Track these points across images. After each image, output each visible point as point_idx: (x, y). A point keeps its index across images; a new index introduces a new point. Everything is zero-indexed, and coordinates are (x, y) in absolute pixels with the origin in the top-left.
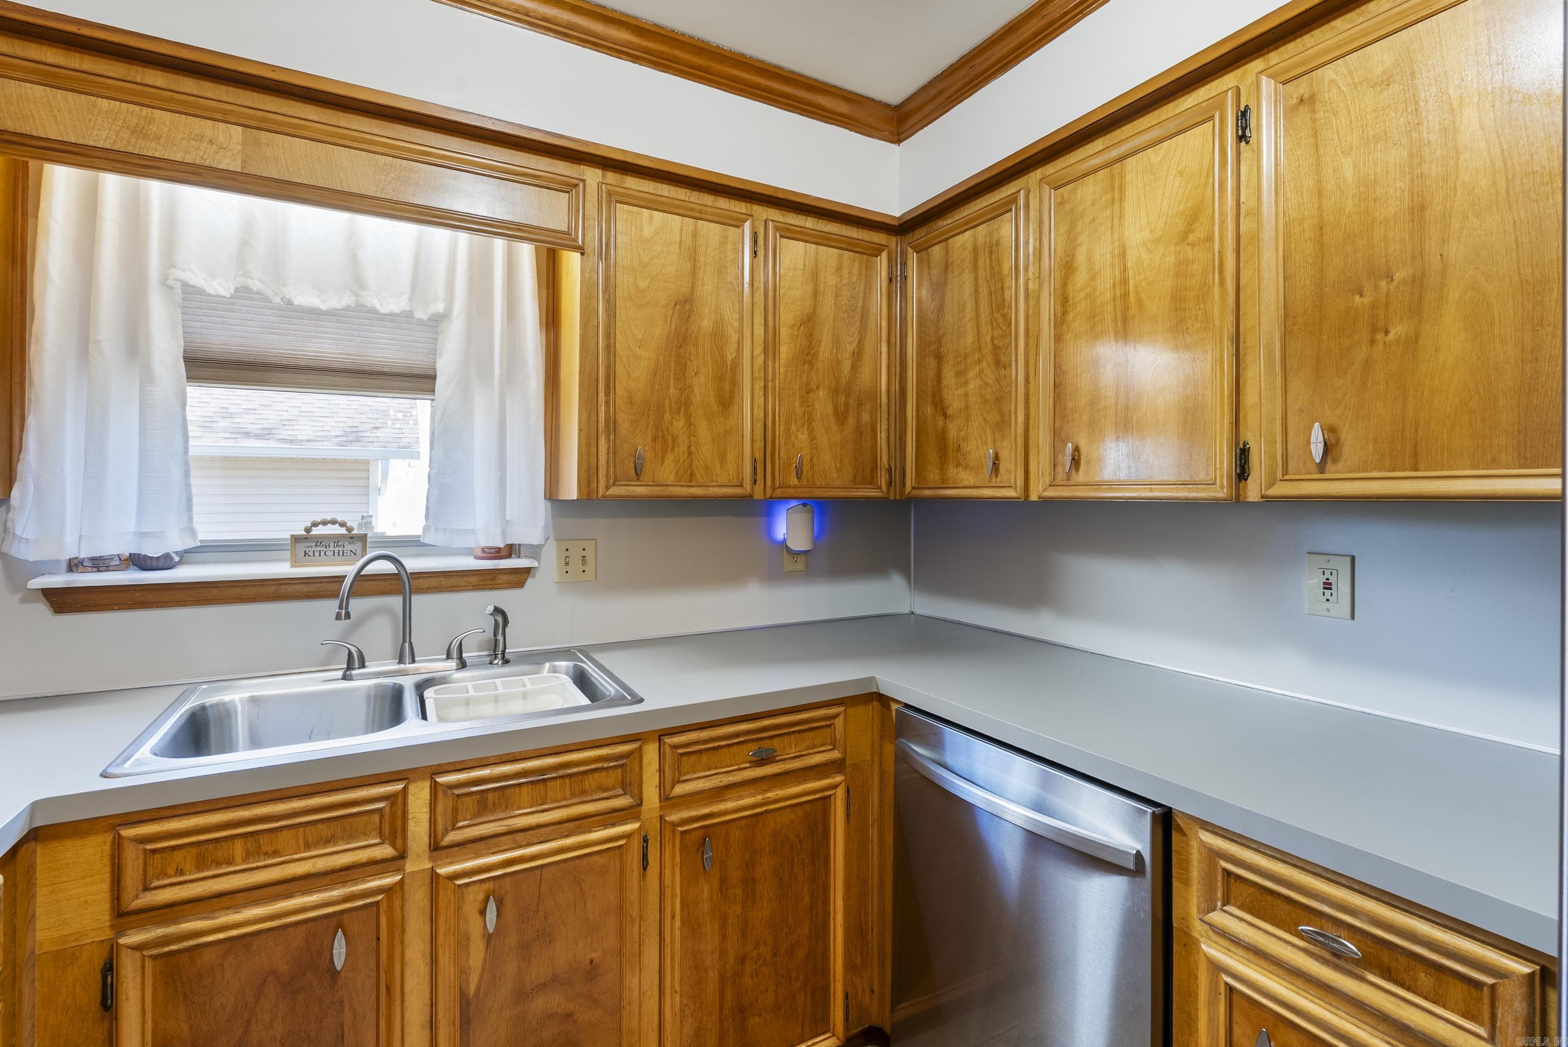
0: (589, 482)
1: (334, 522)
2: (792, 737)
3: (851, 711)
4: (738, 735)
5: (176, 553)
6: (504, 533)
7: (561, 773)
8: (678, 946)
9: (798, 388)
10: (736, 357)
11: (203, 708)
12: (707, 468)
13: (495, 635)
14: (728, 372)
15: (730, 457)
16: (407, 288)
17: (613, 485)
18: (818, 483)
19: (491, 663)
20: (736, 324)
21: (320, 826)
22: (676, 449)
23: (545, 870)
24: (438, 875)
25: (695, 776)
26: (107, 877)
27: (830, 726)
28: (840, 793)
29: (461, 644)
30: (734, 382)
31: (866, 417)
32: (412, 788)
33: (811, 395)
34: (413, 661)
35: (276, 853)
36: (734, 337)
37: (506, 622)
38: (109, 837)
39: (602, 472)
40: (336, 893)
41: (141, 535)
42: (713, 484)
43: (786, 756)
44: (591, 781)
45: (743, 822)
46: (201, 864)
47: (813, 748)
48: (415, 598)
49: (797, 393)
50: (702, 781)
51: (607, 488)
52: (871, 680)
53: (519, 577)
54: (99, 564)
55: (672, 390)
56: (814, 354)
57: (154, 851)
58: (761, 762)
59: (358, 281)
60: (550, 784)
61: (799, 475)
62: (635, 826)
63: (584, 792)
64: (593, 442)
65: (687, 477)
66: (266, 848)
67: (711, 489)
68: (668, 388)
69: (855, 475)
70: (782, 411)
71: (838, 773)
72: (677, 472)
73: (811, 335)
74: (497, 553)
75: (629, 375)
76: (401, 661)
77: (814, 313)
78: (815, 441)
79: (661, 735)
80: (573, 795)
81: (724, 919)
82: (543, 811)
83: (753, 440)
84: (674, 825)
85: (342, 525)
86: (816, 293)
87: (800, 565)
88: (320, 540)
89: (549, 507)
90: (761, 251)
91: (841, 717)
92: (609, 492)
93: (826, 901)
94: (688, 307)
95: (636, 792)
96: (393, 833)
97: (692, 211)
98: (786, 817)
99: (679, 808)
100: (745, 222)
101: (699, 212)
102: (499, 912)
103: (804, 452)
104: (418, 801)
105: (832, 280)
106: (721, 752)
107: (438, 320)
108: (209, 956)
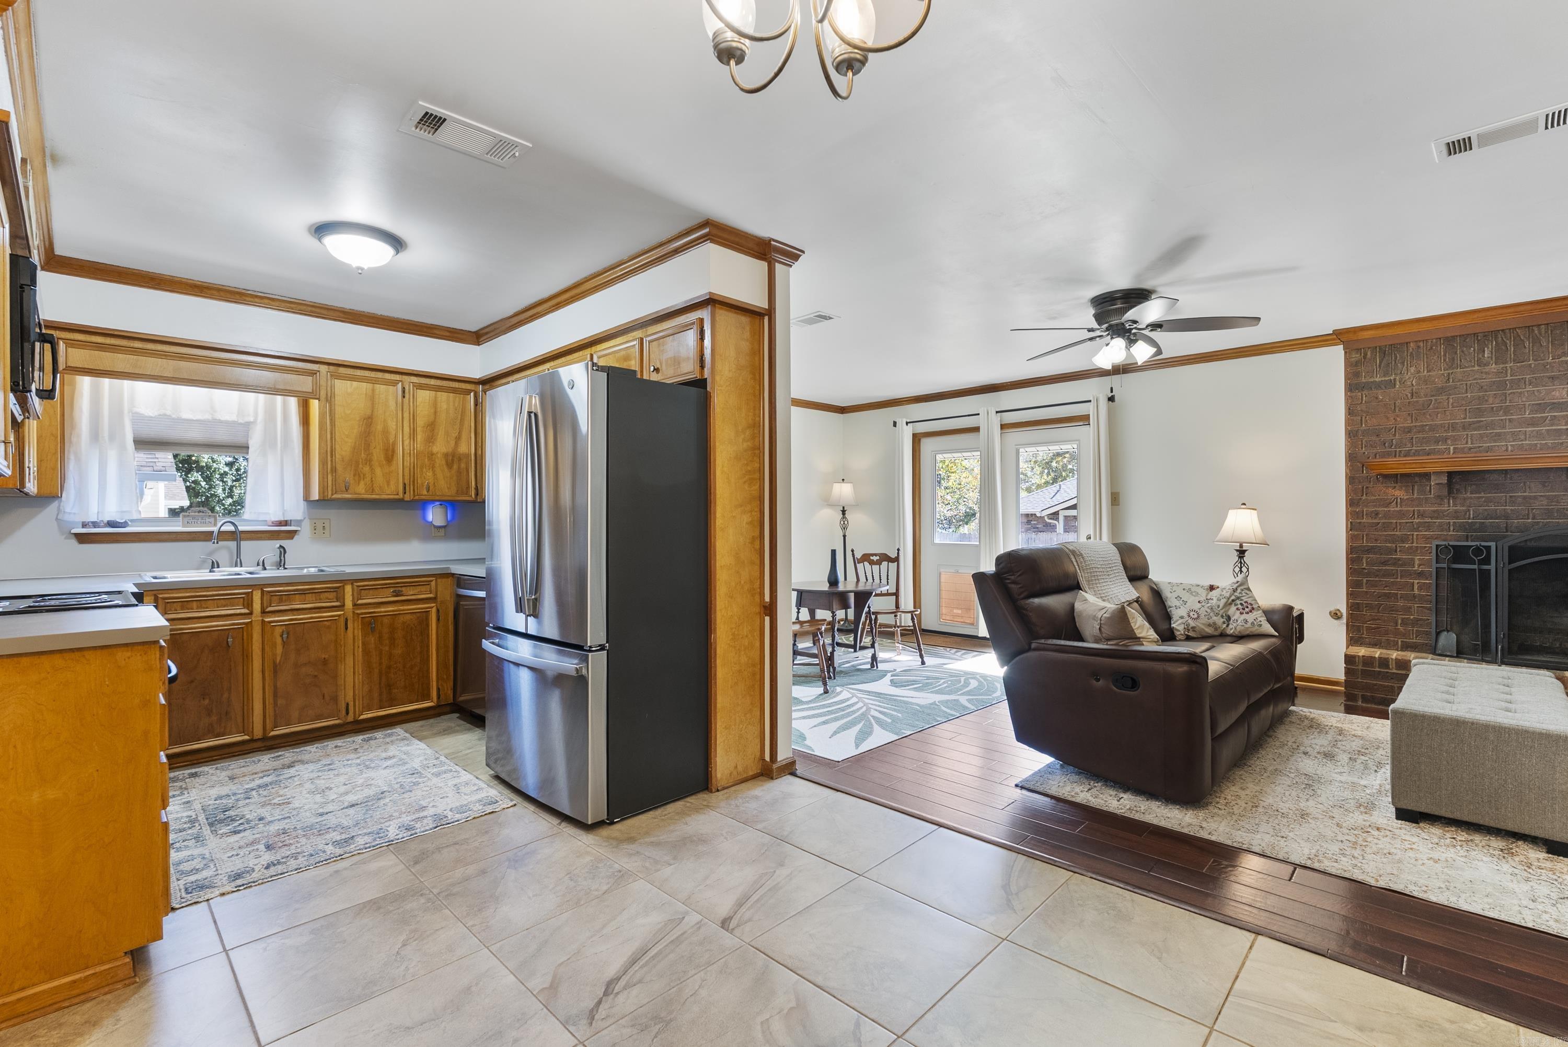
0: (324, 493)
2: (411, 587)
3: (439, 580)
4: (386, 584)
5: (128, 521)
6: (283, 514)
7: (311, 591)
8: (360, 658)
9: (427, 453)
10: (394, 441)
12: (380, 487)
13: (280, 557)
14: (391, 447)
15: (392, 483)
16: (235, 412)
17: (335, 494)
18: (438, 494)
19: (278, 569)
20: (395, 427)
21: (222, 601)
23: (305, 624)
24: (265, 621)
25: (367, 597)
27: (429, 584)
28: (434, 610)
29: (264, 560)
30: (393, 451)
31: (463, 465)
32: (254, 591)
33: (434, 456)
34: (242, 567)
35: (207, 608)
36: (394, 433)
37: (285, 552)
38: (154, 597)
39: (330, 489)
40: (228, 622)
42: (383, 494)
43: (408, 594)
44: (323, 596)
45: (389, 617)
46: (182, 608)
47: (421, 592)
48: (243, 542)
49: (427, 455)
50: (370, 600)
51: (332, 495)
53: (291, 535)
54: (95, 524)
55: (363, 455)
56: (435, 438)
57: (168, 602)
58: (397, 595)
59: (213, 410)
60: (307, 595)
61: (428, 491)
62: (342, 613)
63: (320, 599)
64: (325, 476)
65: (371, 491)
66: (204, 606)
67: (382, 496)
68: (361, 454)
69: (457, 491)
70: (418, 464)
71: (433, 602)
72: (366, 489)
73: (434, 430)
74: (280, 523)
75: (342, 449)
76: (236, 566)
77: (435, 421)
78: (436, 476)
79: (352, 582)
80: (316, 600)
81: (380, 651)
82: (304, 604)
83: (403, 475)
84: (359, 614)
86: (435, 412)
87: (442, 532)
88: (194, 517)
89: (305, 503)
90: (407, 395)
91: (434, 581)
92: (333, 497)
93: (428, 651)
94: (370, 420)
95: (342, 601)
96: (248, 605)
97: (372, 380)
98: (408, 617)
99: (360, 609)
100: (398, 383)
101: (375, 381)
102: (287, 637)
103: (430, 481)
104: (257, 596)
105: (444, 406)
106: (379, 590)
107: (250, 424)
108: (186, 637)
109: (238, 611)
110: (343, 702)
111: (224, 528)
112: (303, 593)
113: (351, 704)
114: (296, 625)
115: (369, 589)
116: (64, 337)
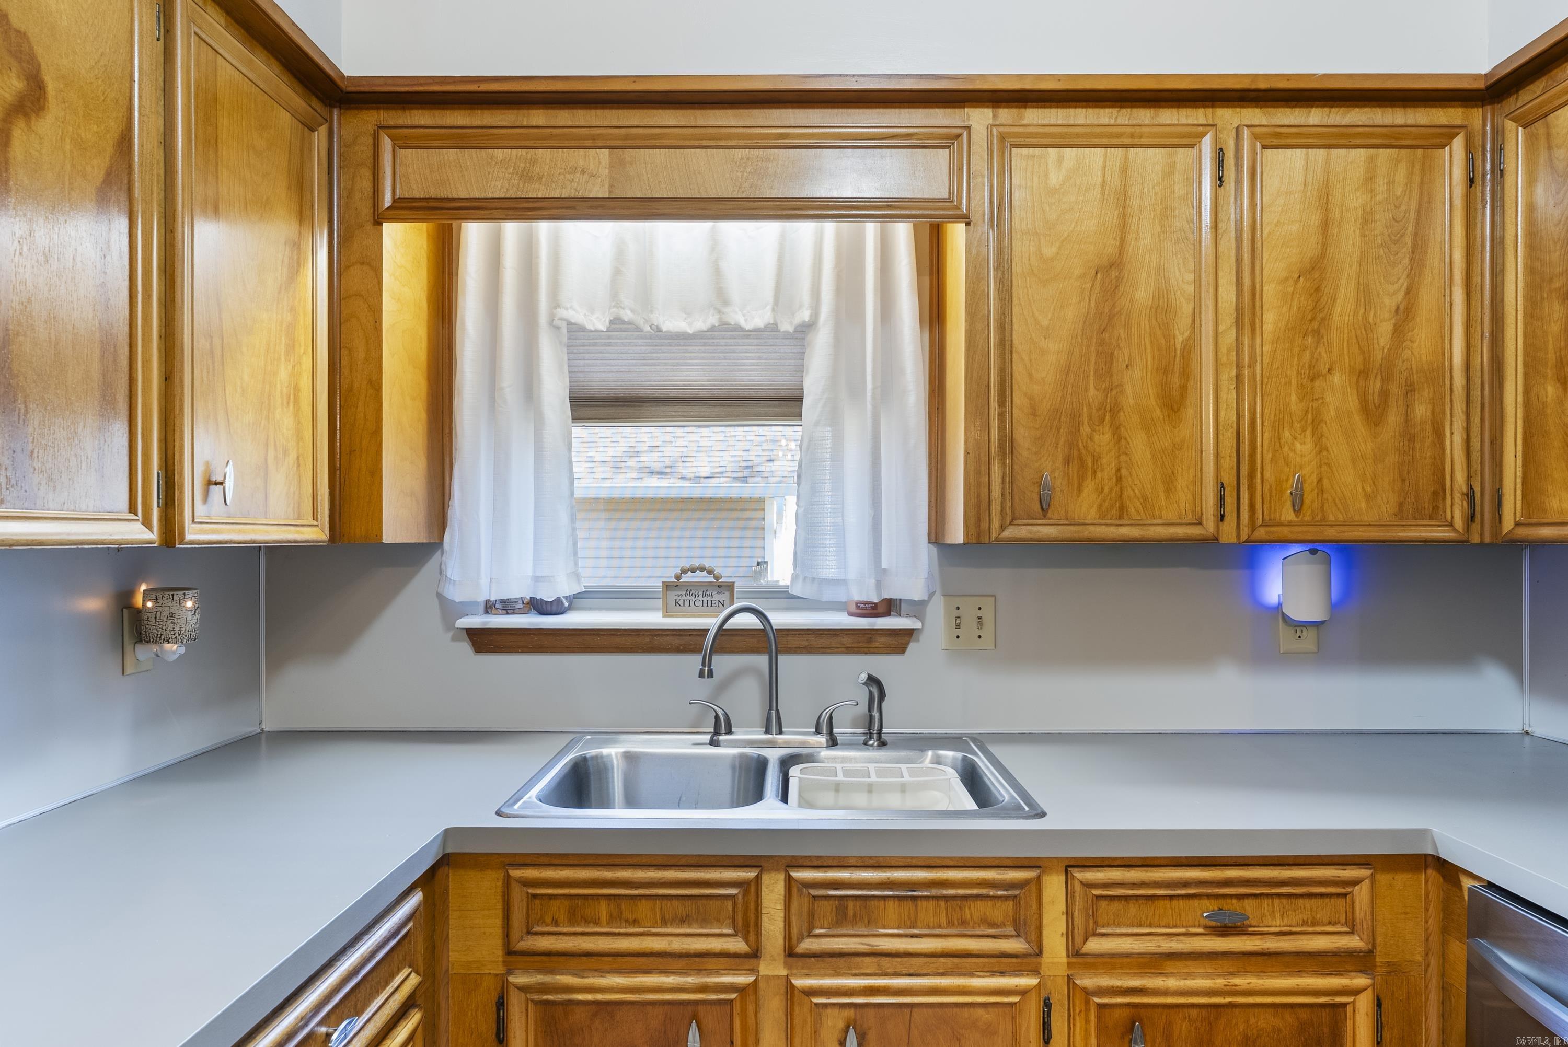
0: (979, 521)
1: (702, 569)
2: (1276, 901)
3: (1383, 878)
4: (1186, 884)
5: (566, 598)
6: (879, 585)
7: (934, 892)
9: (1294, 373)
10: (1189, 338)
11: (584, 759)
12: (1145, 499)
13: (870, 709)
14: (1178, 359)
15: (1182, 482)
16: (769, 299)
17: (1011, 524)
18: (1331, 518)
19: (865, 743)
20: (1190, 289)
21: (676, 903)
22: (1099, 474)
23: (915, 1010)
24: (793, 986)
25: (1118, 931)
26: (500, 912)
27: (1345, 895)
28: (1364, 1004)
29: (831, 718)
30: (1187, 374)
31: (1421, 411)
32: (766, 879)
33: (1317, 383)
34: (780, 732)
35: (635, 922)
36: (1187, 309)
37: (882, 695)
38: (501, 875)
39: (995, 507)
40: (691, 980)
41: (537, 579)
42: (1155, 521)
43: (1266, 929)
44: (976, 911)
45: (1194, 1012)
46: (573, 919)
47: (1314, 924)
48: (782, 659)
49: (1294, 382)
50: (1129, 940)
51: (1003, 528)
52: (1423, 834)
53: (900, 642)
54: (507, 607)
55: (1092, 392)
56: (1323, 319)
57: (535, 896)
58: (1224, 930)
60: (922, 904)
61: (1298, 505)
62: (1032, 981)
63: (963, 923)
64: (984, 468)
65: (1114, 512)
66: (627, 915)
67: (1152, 528)
68: (1086, 390)
69: (1401, 504)
70: (1266, 411)
71: (1361, 971)
72: (1100, 506)
73: (1318, 289)
74: (875, 609)
75: (1030, 376)
76: (768, 731)
77: (1323, 255)
78: (1325, 453)
79: (1070, 866)
80: (950, 924)
82: (912, 936)
83: (1217, 456)
84: (1087, 993)
85: (710, 572)
86: (1325, 225)
87: (1309, 641)
88: (689, 589)
89: (934, 549)
90: (1231, 175)
91: (1365, 885)
92: (1004, 533)
94: (1114, 273)
95: (1033, 937)
96: (746, 925)
97: (1119, 136)
98: (1264, 1021)
99: (1094, 972)
100: (1203, 135)
101: (1132, 136)
103: (1306, 471)
105: (1357, 200)
106: (1161, 903)
107: (804, 330)
108: (580, 1015)
109: (715, 945)
111: (726, 623)
112: (908, 896)
114: (887, 1011)
115: (1126, 898)
116: (391, 122)
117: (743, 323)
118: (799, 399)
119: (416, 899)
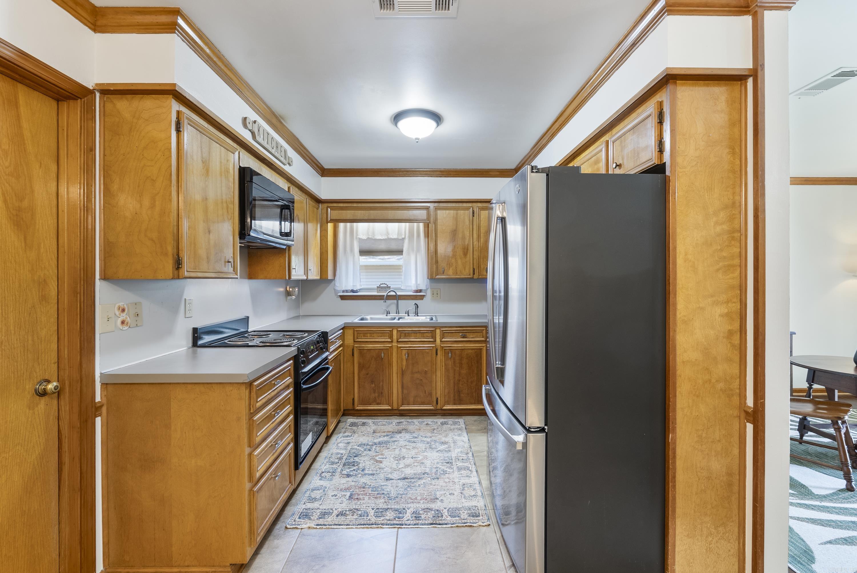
0: (432, 275)
1: (384, 284)
2: (472, 333)
4: (458, 330)
5: (359, 289)
6: (417, 287)
7: (419, 332)
8: (444, 373)
10: (468, 243)
11: (363, 318)
12: (461, 271)
13: (416, 309)
15: (467, 268)
16: (397, 233)
17: (437, 275)
19: (415, 316)
20: (468, 235)
21: (380, 334)
22: (453, 267)
23: (416, 350)
24: (398, 346)
25: (448, 337)
26: (353, 336)
27: (482, 332)
28: (485, 348)
29: (408, 311)
30: (467, 249)
32: (394, 330)
34: (399, 314)
35: (374, 337)
36: (468, 239)
37: (418, 307)
38: (353, 330)
40: (382, 345)
41: (353, 286)
43: (470, 337)
44: (425, 335)
45: (459, 350)
46: (364, 336)
47: (477, 336)
48: (399, 301)
50: (450, 339)
53: (422, 297)
54: (347, 291)
57: (358, 333)
58: (463, 338)
59: (388, 233)
60: (417, 334)
62: (434, 345)
63: (424, 337)
64: (433, 266)
65: (455, 273)
66: (373, 336)
67: (462, 276)
70: (482, 256)
71: (484, 343)
72: (453, 272)
74: (417, 291)
75: (441, 250)
76: (397, 314)
79: (440, 328)
80: (422, 337)
81: (455, 370)
82: (416, 338)
83: (473, 263)
84: (443, 347)
85: (386, 284)
88: (382, 287)
89: (428, 280)
90: (475, 215)
91: (485, 330)
92: (436, 277)
93: (481, 374)
94: (455, 232)
95: (434, 338)
96: (391, 337)
97: (456, 208)
98: (470, 351)
99: (444, 344)
100: (470, 208)
101: (458, 208)
102: (408, 356)
104: (395, 332)
106: (454, 333)
107: (403, 239)
108: (365, 351)
109: (386, 340)
110: (435, 397)
111: (389, 294)
112: (415, 332)
113: (439, 399)
114: (412, 350)
115: (449, 332)
116: (330, 206)
117: (392, 237)
118: (402, 251)
119: (342, 331)
